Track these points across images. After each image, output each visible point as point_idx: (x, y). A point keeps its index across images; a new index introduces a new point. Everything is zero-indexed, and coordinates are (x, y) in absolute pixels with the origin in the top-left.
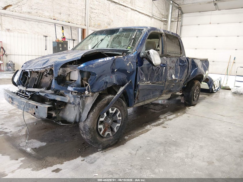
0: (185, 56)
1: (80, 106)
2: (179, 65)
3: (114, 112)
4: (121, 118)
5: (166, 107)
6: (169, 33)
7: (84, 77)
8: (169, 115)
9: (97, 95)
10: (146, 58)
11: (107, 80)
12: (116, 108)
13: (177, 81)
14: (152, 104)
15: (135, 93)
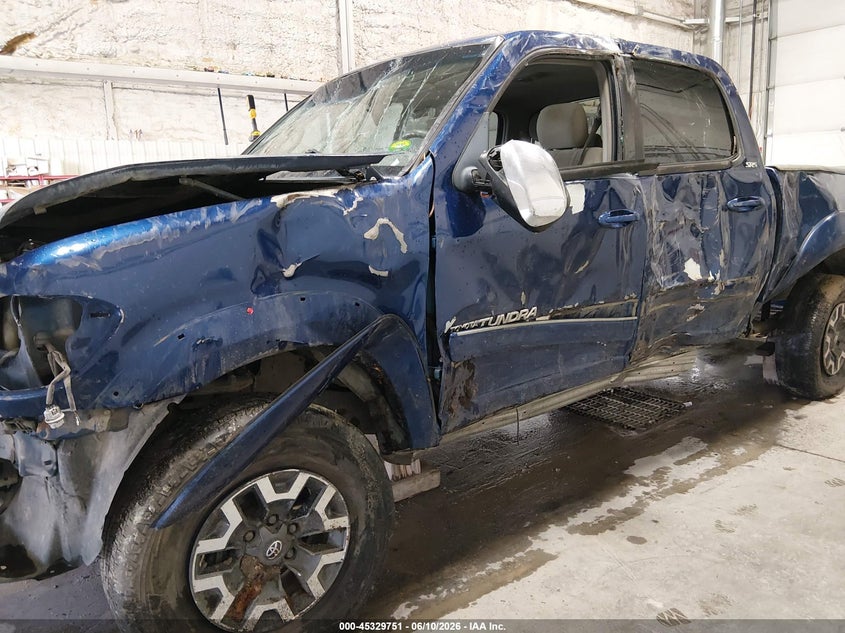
0: (761, 164)
1: (60, 485)
2: (726, 208)
3: (294, 493)
4: (344, 521)
5: (682, 409)
6: (653, 53)
7: (58, 328)
8: (685, 456)
9: (151, 417)
10: (488, 190)
11: (216, 332)
12: (308, 470)
13: (717, 291)
14: (618, 392)
15: (437, 377)
